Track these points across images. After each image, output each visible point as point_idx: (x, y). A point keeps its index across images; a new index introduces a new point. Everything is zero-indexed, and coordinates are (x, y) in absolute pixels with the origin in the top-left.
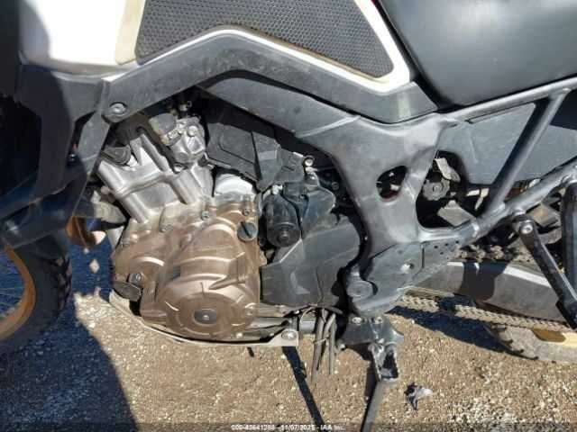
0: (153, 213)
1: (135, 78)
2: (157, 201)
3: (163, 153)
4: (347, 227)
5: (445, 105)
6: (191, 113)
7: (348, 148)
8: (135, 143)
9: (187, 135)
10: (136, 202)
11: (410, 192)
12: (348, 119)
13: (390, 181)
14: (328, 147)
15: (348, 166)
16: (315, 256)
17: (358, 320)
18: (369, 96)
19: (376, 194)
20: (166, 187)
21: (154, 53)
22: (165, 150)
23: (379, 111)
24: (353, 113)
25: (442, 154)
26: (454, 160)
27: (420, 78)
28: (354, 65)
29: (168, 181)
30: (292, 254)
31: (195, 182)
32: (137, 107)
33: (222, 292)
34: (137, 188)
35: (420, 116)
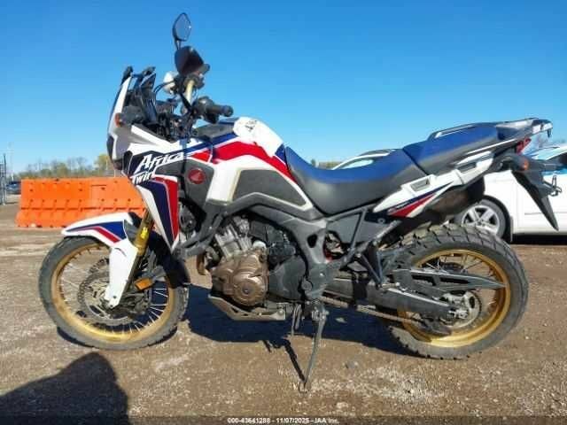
0: (230, 255)
1: (231, 204)
2: (232, 250)
3: (236, 230)
4: (301, 260)
5: (326, 215)
6: (246, 218)
7: (295, 228)
8: (227, 227)
9: (244, 225)
10: (225, 250)
11: (320, 244)
12: (293, 218)
13: (312, 240)
14: (289, 227)
15: (297, 234)
16: (289, 273)
17: (308, 303)
18: (299, 211)
19: (307, 245)
20: (236, 244)
21: (238, 197)
22: (237, 228)
23: (304, 216)
24: (295, 216)
25: (331, 232)
26: (335, 234)
27: (316, 206)
28: (293, 202)
29: (237, 241)
30: (281, 270)
31: (245, 243)
32: (231, 212)
33: (252, 279)
34: (226, 244)
35: (318, 219)
